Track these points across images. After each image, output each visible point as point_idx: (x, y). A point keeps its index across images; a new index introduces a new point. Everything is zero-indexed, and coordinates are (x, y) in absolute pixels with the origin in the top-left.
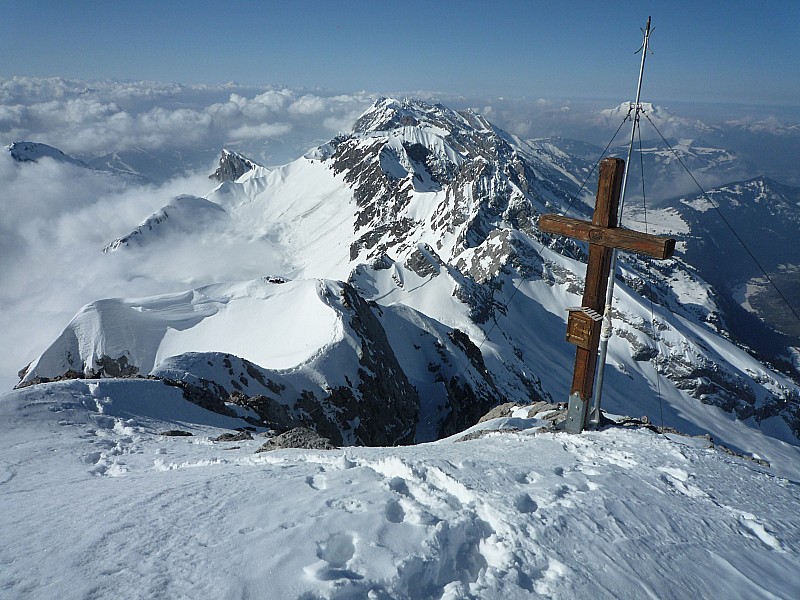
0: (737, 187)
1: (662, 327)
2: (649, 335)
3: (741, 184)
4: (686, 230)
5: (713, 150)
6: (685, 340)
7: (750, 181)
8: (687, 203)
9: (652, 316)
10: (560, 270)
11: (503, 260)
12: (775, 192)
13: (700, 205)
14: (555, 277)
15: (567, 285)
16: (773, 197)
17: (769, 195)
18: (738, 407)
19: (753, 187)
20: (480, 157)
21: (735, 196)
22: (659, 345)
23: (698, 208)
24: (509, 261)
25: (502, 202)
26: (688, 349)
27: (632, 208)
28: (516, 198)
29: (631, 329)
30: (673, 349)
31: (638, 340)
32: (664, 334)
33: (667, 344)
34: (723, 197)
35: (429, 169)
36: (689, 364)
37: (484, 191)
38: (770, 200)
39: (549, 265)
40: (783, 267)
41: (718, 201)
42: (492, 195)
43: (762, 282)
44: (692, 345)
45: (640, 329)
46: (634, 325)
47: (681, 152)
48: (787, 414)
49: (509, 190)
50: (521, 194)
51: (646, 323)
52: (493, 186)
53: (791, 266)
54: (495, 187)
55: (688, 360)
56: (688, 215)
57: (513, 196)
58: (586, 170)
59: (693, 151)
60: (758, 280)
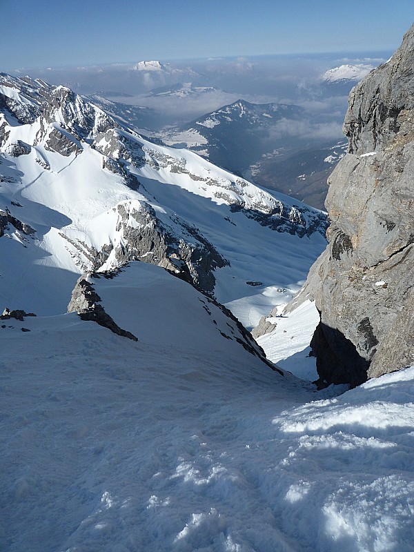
0: (227, 109)
1: (244, 185)
2: (237, 192)
3: (229, 106)
4: (206, 142)
5: (205, 88)
6: (260, 190)
7: (234, 104)
8: (200, 124)
9: (235, 178)
10: (160, 156)
11: (116, 155)
12: (249, 109)
13: (209, 124)
14: (159, 162)
15: (169, 168)
16: (249, 112)
17: (247, 112)
18: (299, 230)
19: (236, 108)
20: (61, 87)
21: (227, 115)
22: (245, 198)
23: (209, 126)
24: (121, 156)
25: (89, 122)
26: (263, 197)
27: (167, 133)
28: (100, 117)
29: (224, 191)
30: (254, 199)
31: (230, 197)
32: (245, 189)
33: (249, 196)
34: (221, 116)
35: (14, 114)
36: (266, 207)
37: (73, 114)
38: (248, 114)
39: (151, 154)
40: (265, 155)
41: (219, 119)
42: (80, 117)
43: (256, 167)
44: (265, 193)
45: (230, 189)
46: (226, 187)
47: (186, 92)
48: (320, 229)
49: (93, 111)
50: (103, 113)
51: (233, 183)
52: (79, 109)
53: (269, 154)
54: (81, 110)
55: (265, 205)
56: (204, 131)
57: (97, 116)
58: (128, 111)
59: (194, 90)
60: (254, 166)
